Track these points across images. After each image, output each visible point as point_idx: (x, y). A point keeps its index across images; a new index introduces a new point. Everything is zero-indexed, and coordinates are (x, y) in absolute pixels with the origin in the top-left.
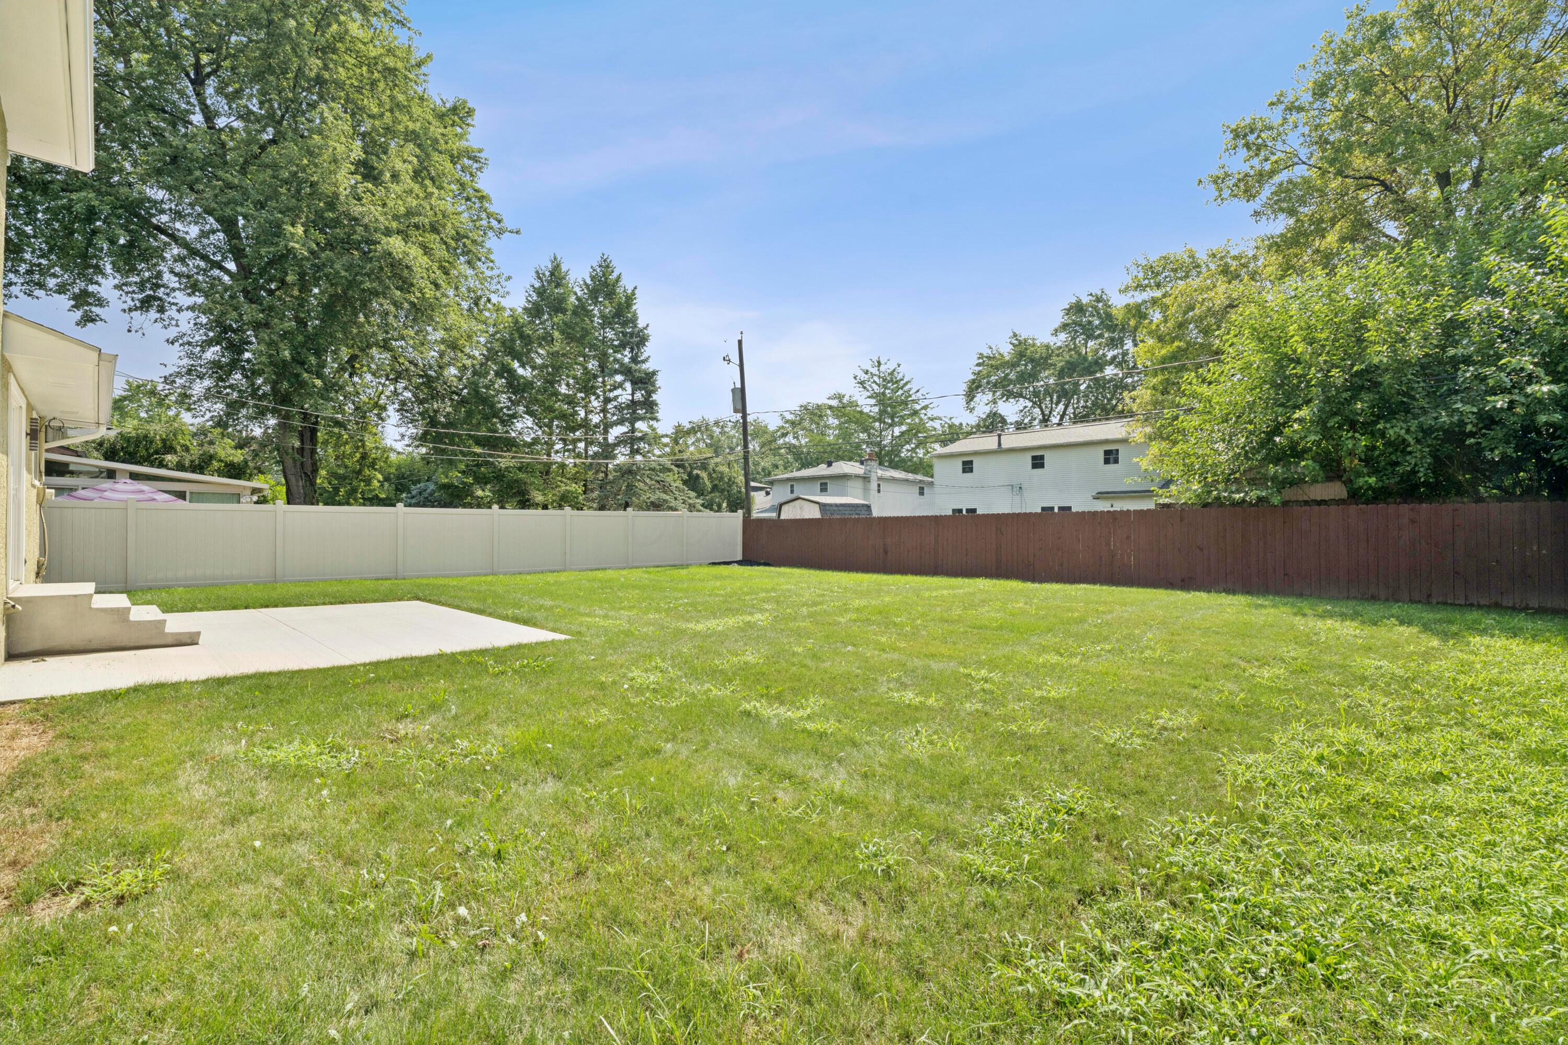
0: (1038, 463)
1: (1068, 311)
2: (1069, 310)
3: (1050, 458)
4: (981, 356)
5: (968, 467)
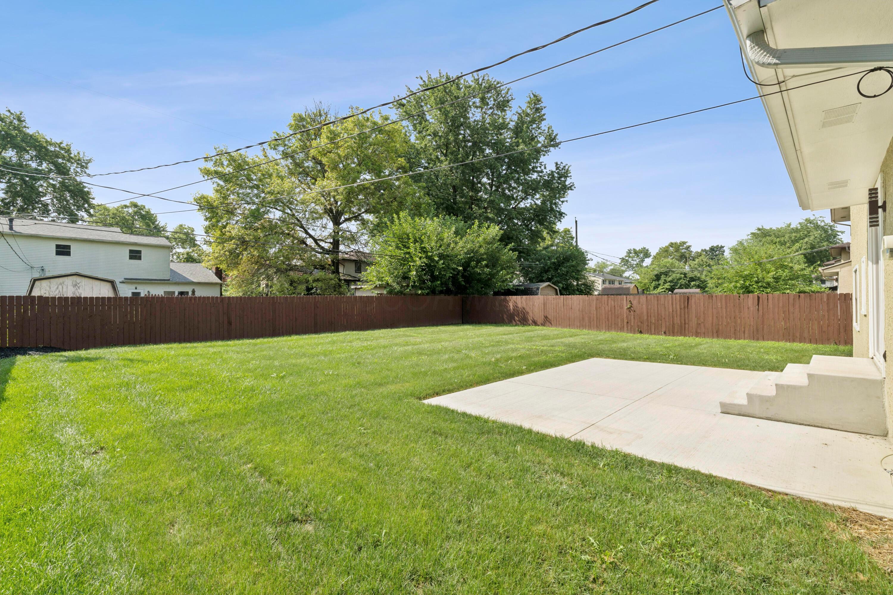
0: (63, 251)
3: (76, 249)
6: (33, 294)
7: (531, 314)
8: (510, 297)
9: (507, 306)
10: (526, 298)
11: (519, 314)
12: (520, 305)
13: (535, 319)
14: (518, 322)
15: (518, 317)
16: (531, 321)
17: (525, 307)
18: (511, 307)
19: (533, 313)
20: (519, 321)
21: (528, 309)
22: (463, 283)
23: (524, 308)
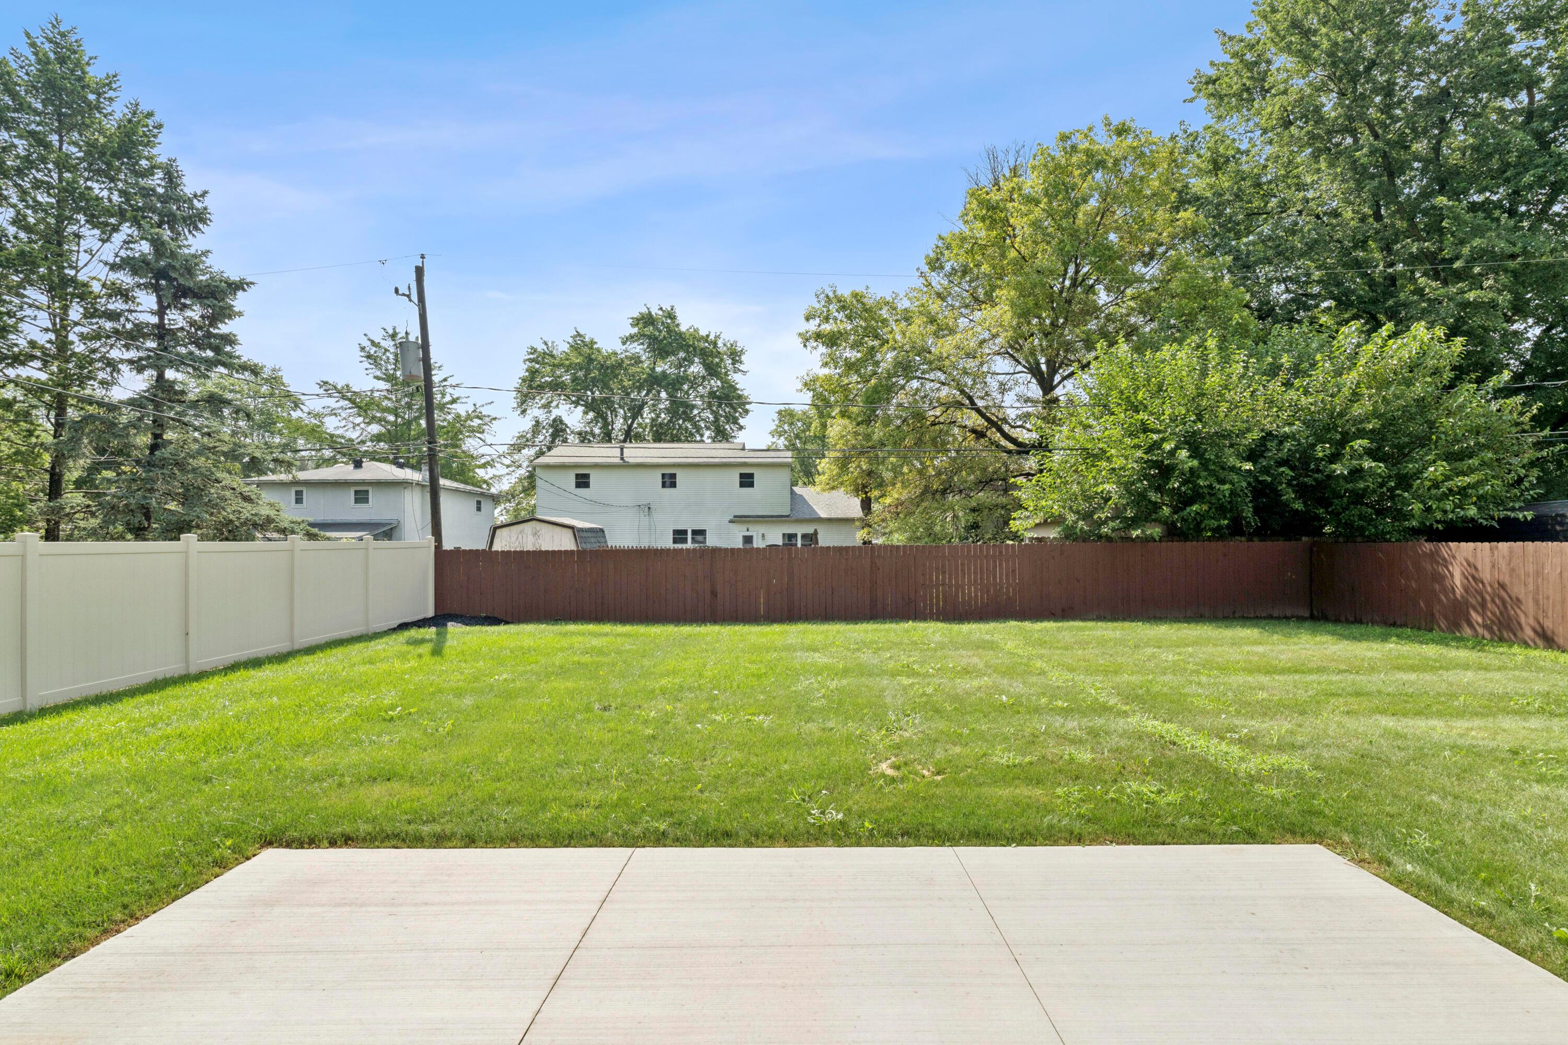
0: (669, 481)
1: (636, 322)
2: (638, 320)
3: (682, 477)
4: (534, 350)
5: (583, 481)
6: (495, 548)
7: (1529, 605)
8: (1452, 545)
9: (1443, 577)
10: (1511, 551)
11: (1483, 605)
12: (1486, 575)
13: (1548, 624)
14: (1480, 630)
15: (1483, 615)
16: (1529, 632)
17: (1506, 579)
18: (1458, 580)
19: (1536, 602)
20: (1485, 626)
21: (1518, 590)
22: (1298, 506)
23: (1502, 586)
